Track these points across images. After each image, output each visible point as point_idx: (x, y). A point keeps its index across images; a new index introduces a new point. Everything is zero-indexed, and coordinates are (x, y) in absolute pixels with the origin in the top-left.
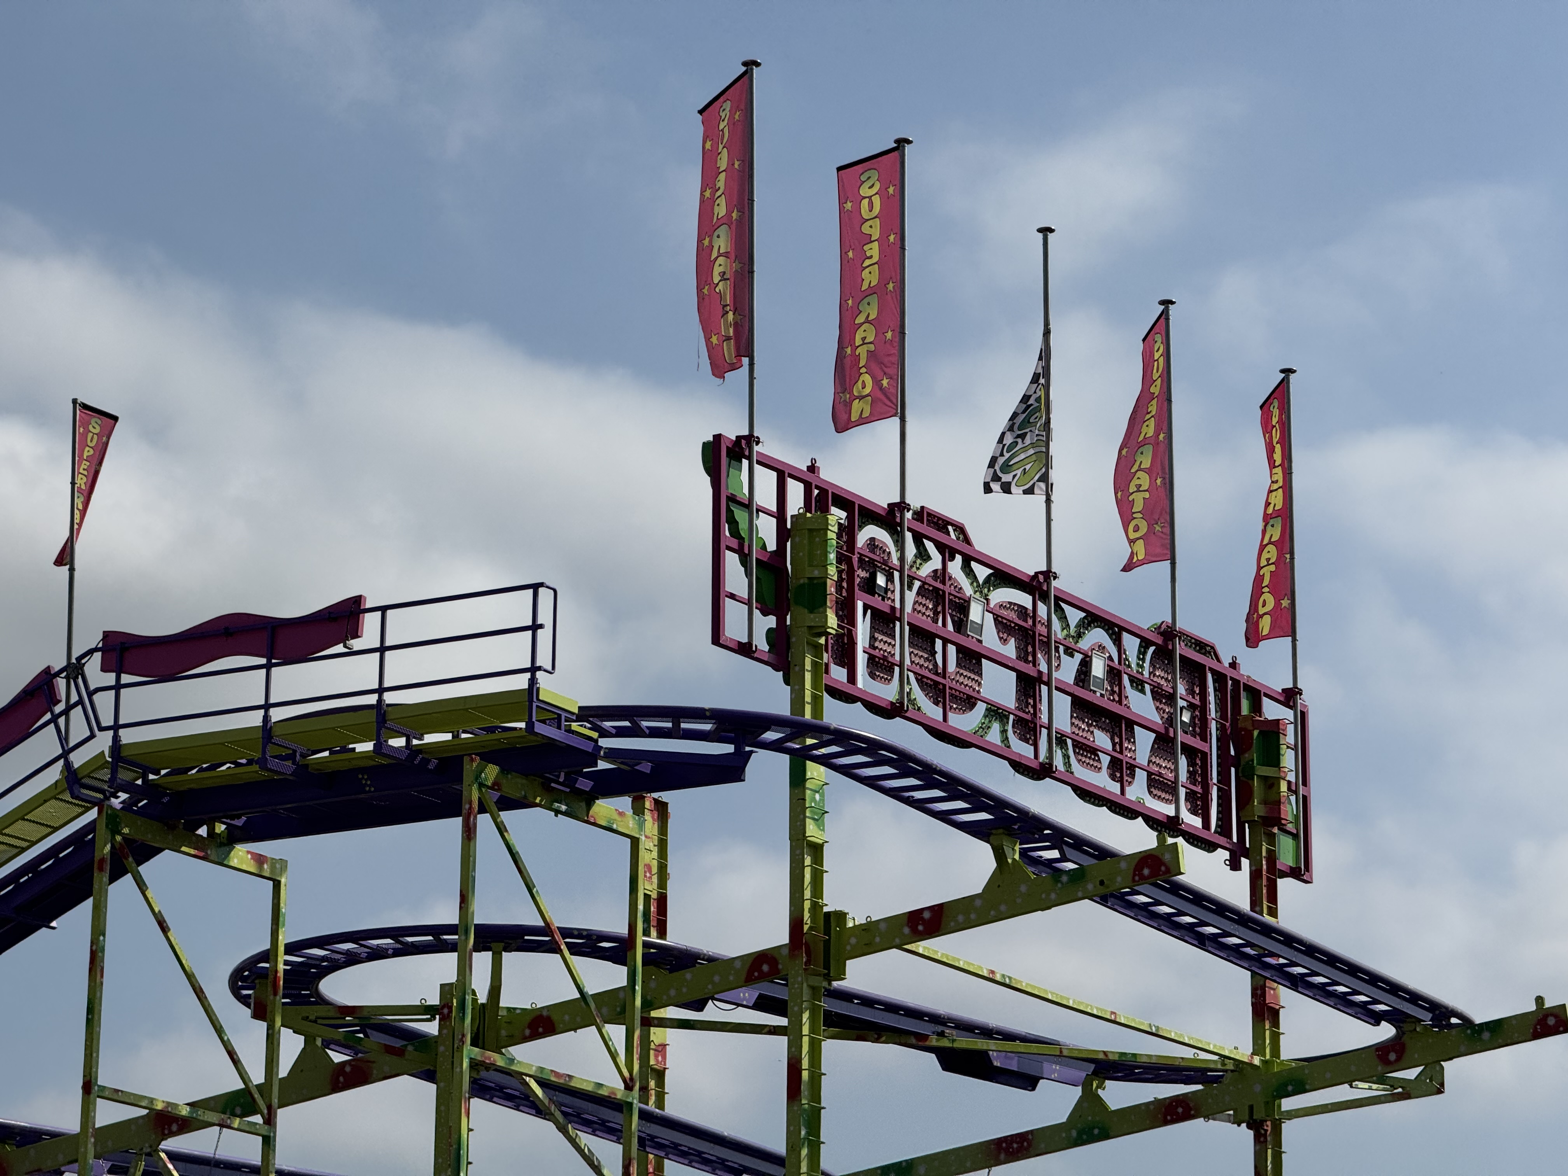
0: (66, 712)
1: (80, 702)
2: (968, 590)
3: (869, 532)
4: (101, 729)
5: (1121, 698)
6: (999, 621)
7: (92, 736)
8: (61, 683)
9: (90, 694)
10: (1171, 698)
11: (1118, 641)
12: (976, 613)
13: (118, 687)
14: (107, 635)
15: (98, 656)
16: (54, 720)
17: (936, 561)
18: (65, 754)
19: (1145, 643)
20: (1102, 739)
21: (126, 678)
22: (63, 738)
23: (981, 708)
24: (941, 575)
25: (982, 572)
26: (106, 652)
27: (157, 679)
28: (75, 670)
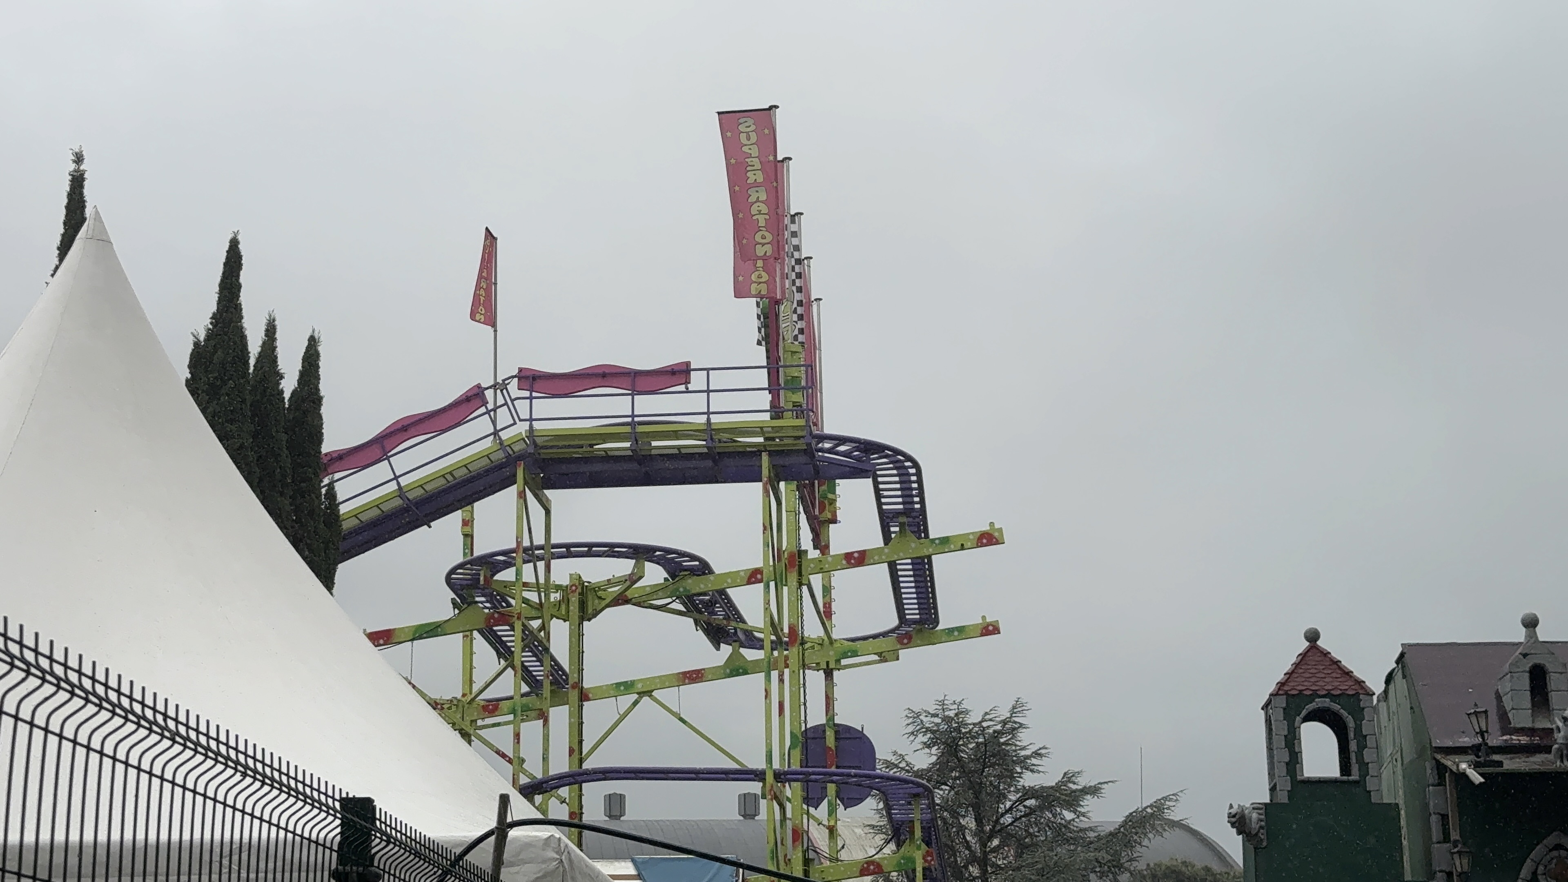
0: (495, 410)
1: (505, 404)
4: (521, 420)
7: (515, 423)
8: (489, 394)
9: (512, 401)
13: (531, 398)
14: (520, 370)
15: (516, 380)
18: (496, 433)
21: (534, 394)
22: (494, 424)
26: (520, 378)
27: (554, 396)
28: (500, 386)
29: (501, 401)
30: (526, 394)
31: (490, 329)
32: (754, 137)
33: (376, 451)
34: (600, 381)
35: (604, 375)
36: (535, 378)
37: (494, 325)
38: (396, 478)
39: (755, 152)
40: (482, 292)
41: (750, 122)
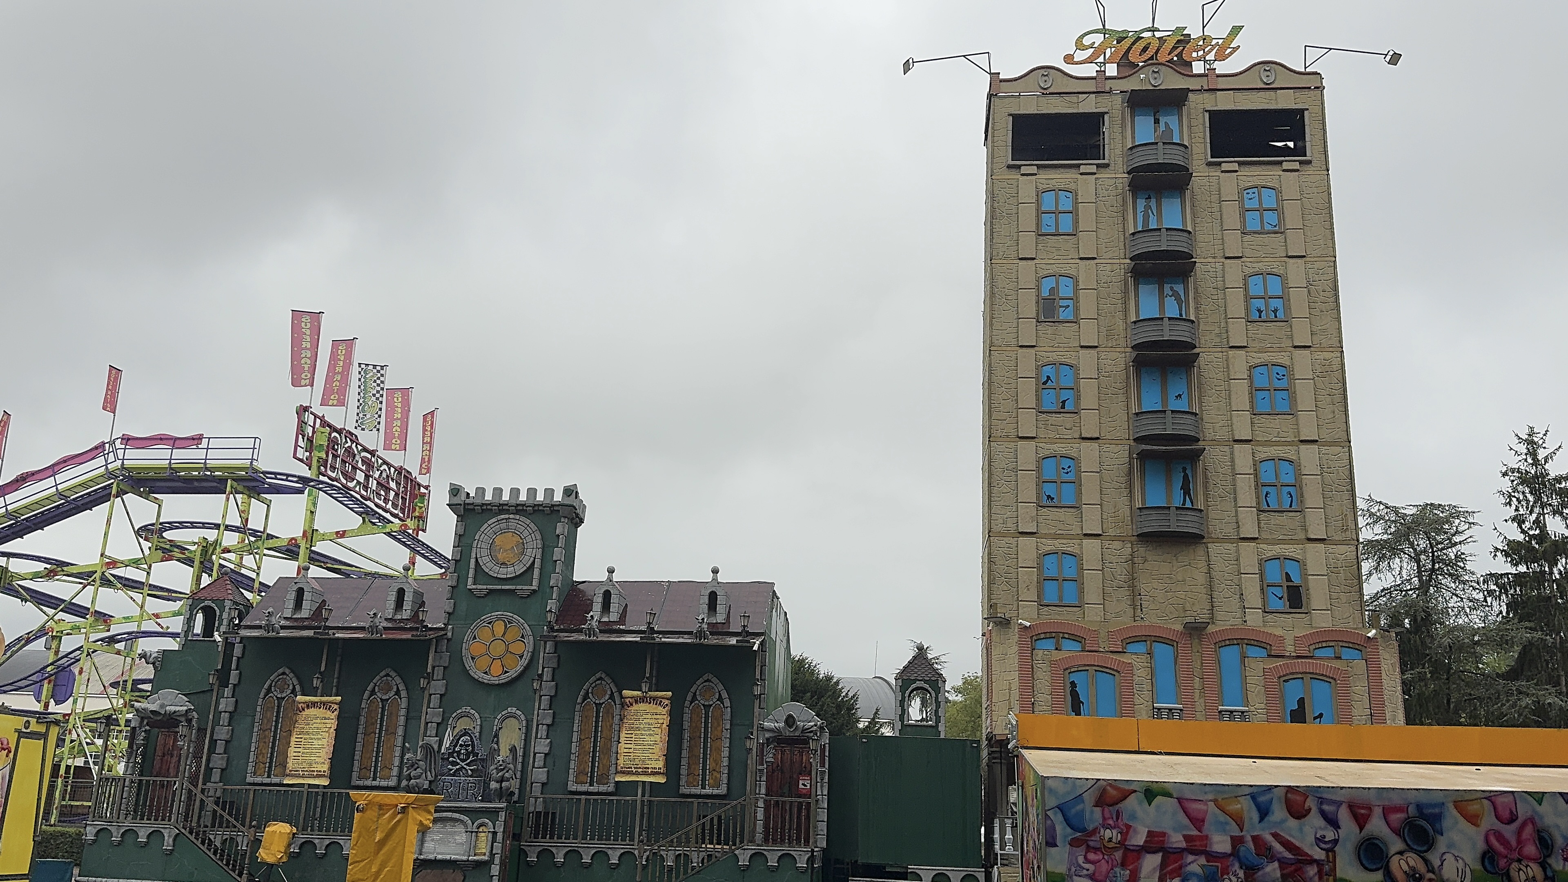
0: (108, 454)
1: (113, 451)
2: (356, 452)
3: (334, 434)
4: (119, 459)
5: (388, 483)
6: (362, 460)
7: (115, 461)
8: (107, 446)
9: (116, 450)
10: (400, 484)
11: (389, 469)
12: (357, 457)
13: (125, 449)
15: (120, 440)
16: (104, 455)
17: (349, 444)
18: (106, 465)
19: (396, 470)
20: (382, 493)
21: (127, 447)
22: (106, 461)
23: (355, 481)
24: (350, 447)
25: (360, 448)
26: (122, 439)
27: (137, 448)
28: (112, 443)
29: (111, 450)
30: (123, 446)
31: (113, 414)
32: (309, 325)
33: (50, 472)
34: (159, 442)
35: (161, 439)
36: (128, 439)
37: (114, 413)
38: (56, 485)
39: (308, 332)
40: (109, 396)
41: (308, 317)
